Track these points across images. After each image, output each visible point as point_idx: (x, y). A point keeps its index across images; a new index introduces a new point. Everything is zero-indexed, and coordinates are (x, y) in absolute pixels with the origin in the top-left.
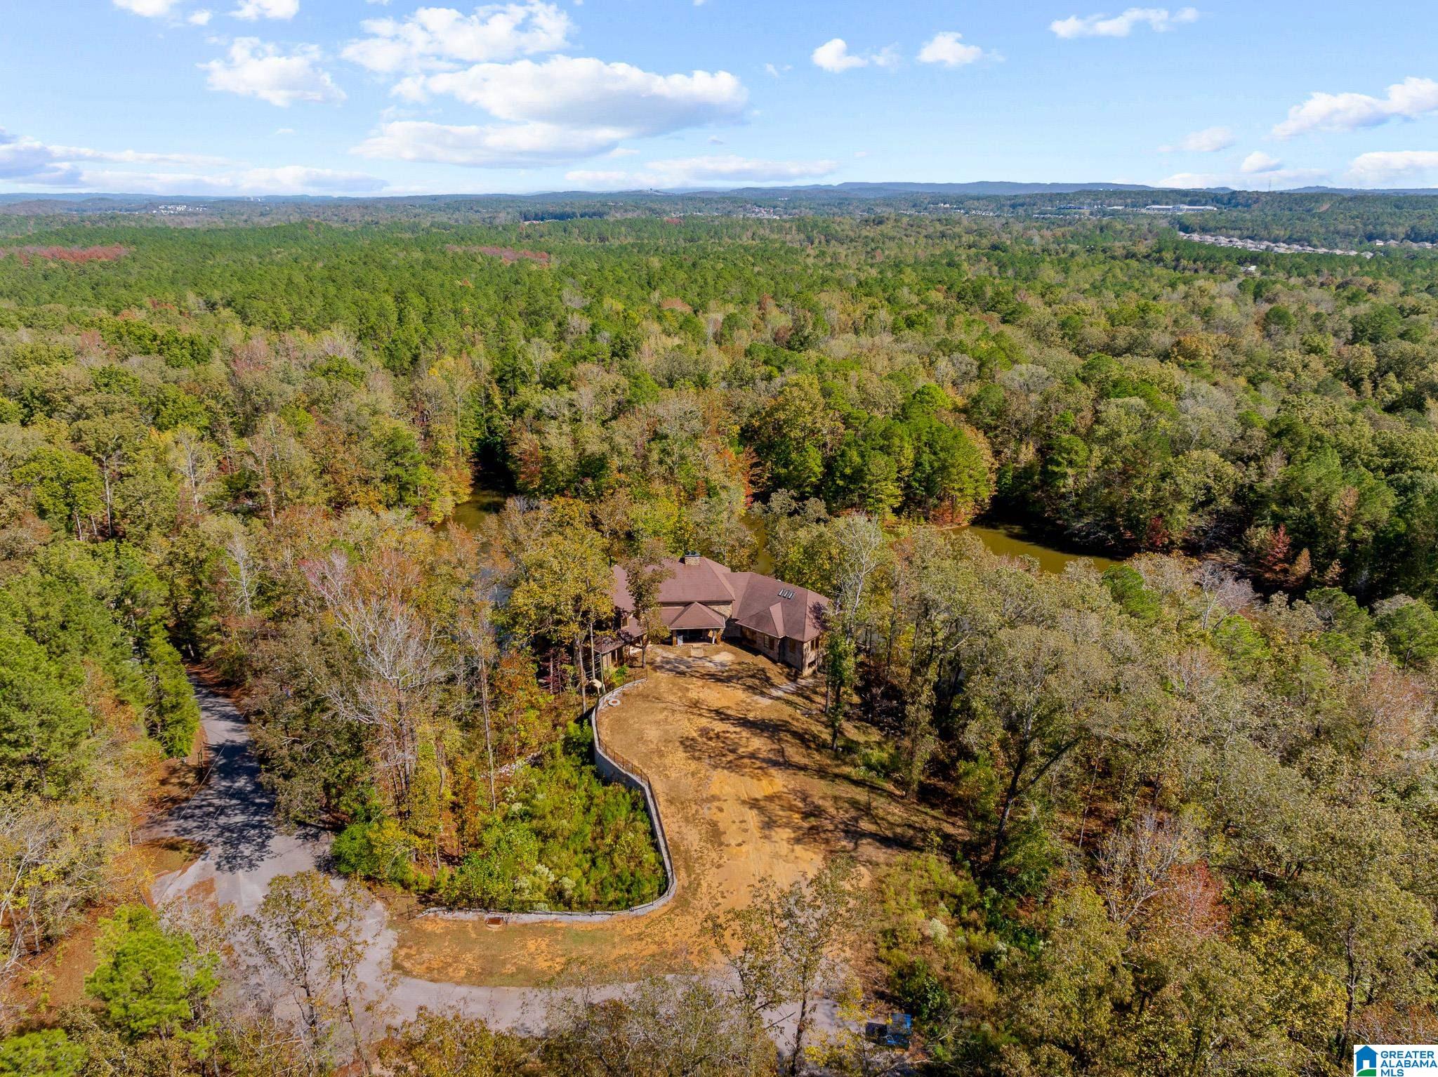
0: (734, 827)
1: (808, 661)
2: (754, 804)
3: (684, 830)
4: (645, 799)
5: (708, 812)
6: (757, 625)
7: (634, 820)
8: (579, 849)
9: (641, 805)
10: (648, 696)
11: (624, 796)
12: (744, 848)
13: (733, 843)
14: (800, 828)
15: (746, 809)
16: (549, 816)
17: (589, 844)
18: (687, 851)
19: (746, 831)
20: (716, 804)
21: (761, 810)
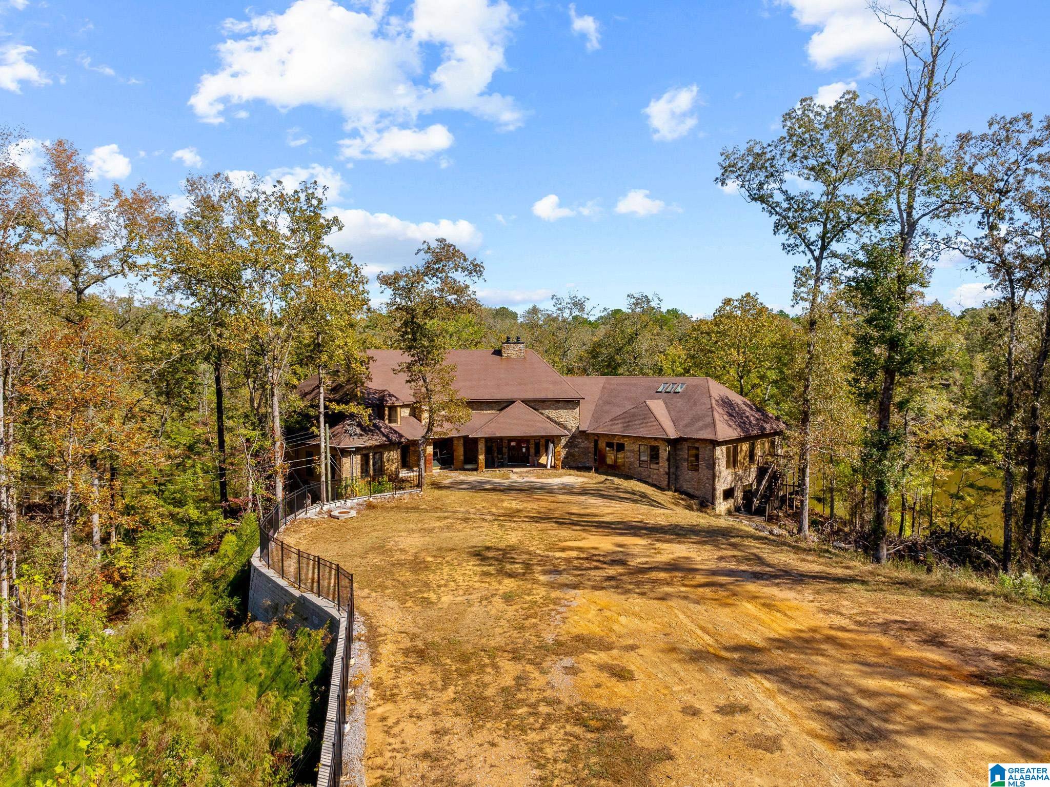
0: (703, 731)
1: (721, 487)
2: (745, 659)
3: (461, 746)
5: (567, 681)
6: (627, 427)
15: (720, 674)
20: (598, 657)
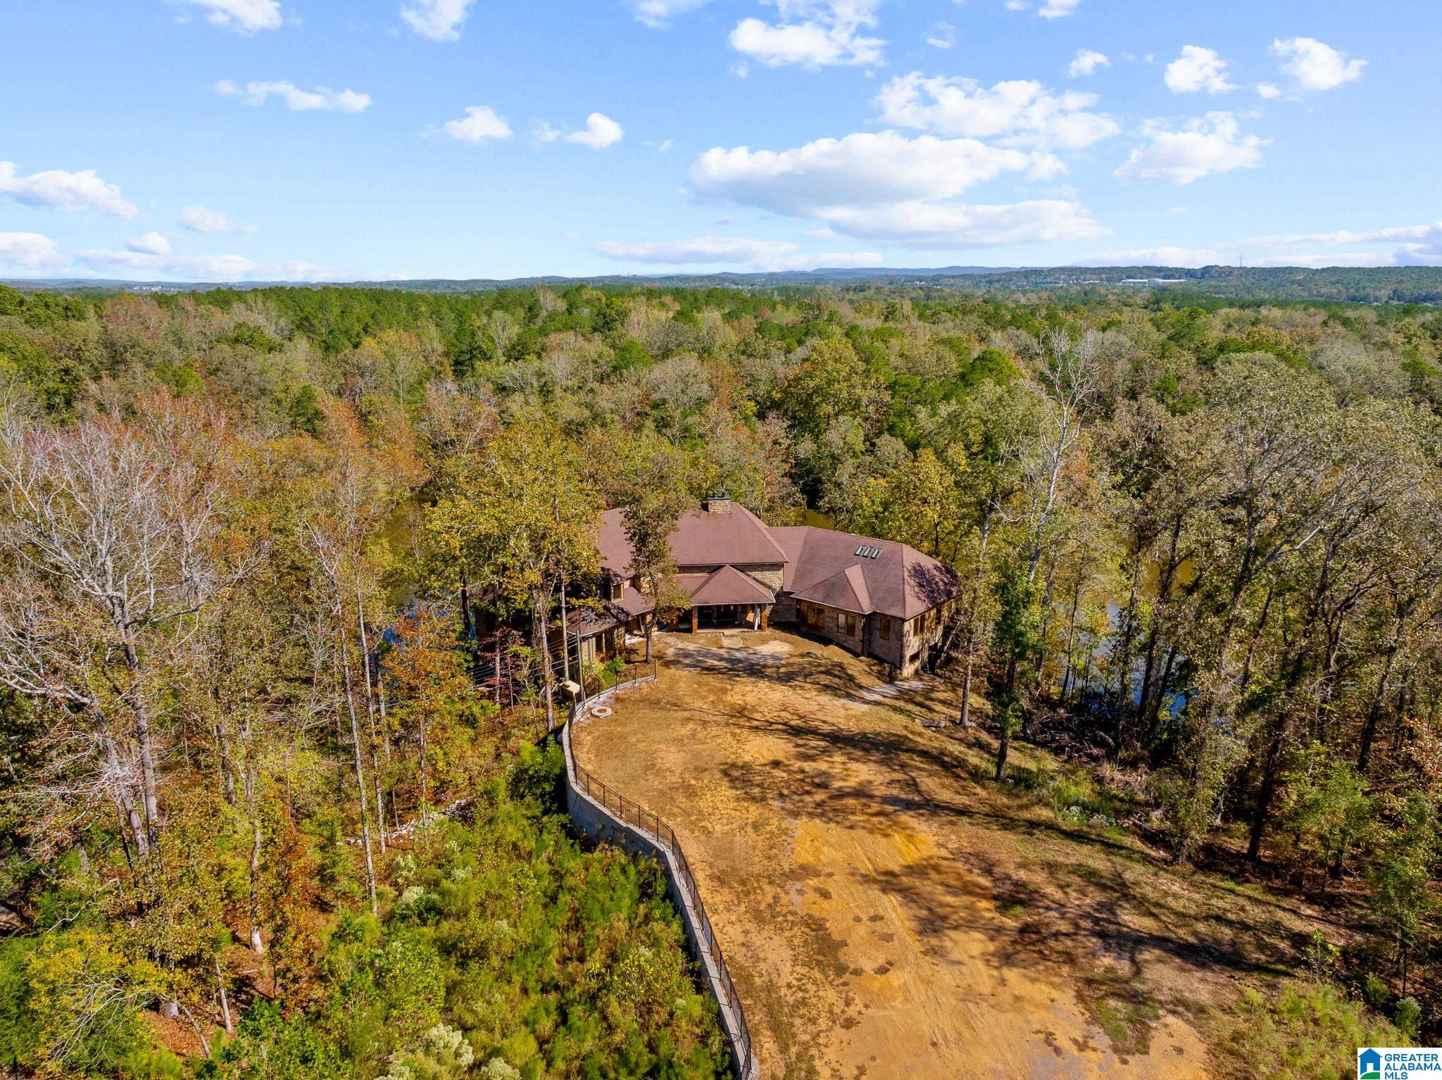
0: (862, 930)
1: (909, 653)
2: (888, 881)
3: (757, 939)
4: (668, 874)
5: (799, 899)
6: (826, 598)
7: (647, 918)
8: (531, 984)
9: (660, 888)
10: (658, 702)
11: (624, 871)
12: (896, 978)
13: (868, 966)
14: (1000, 930)
15: (875, 892)
16: (473, 914)
17: (553, 970)
18: (770, 988)
19: (888, 938)
20: (813, 882)
21: (908, 894)
